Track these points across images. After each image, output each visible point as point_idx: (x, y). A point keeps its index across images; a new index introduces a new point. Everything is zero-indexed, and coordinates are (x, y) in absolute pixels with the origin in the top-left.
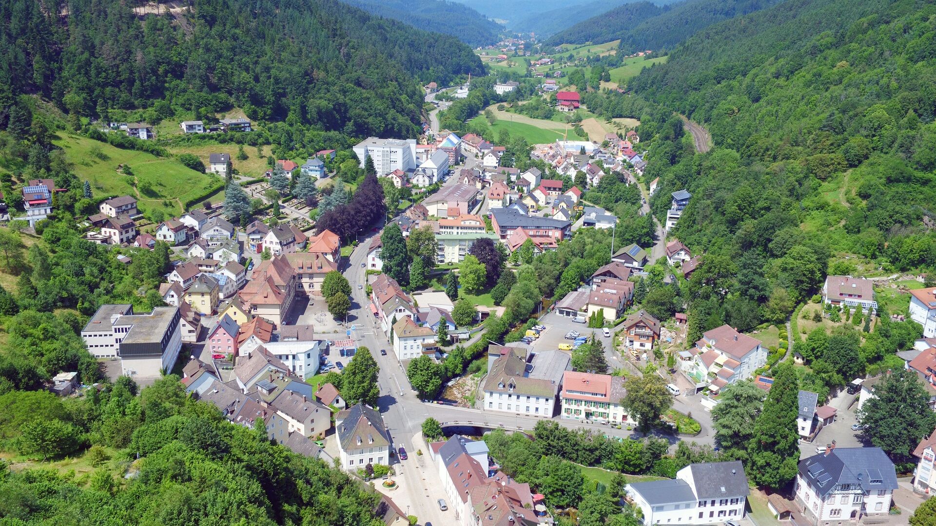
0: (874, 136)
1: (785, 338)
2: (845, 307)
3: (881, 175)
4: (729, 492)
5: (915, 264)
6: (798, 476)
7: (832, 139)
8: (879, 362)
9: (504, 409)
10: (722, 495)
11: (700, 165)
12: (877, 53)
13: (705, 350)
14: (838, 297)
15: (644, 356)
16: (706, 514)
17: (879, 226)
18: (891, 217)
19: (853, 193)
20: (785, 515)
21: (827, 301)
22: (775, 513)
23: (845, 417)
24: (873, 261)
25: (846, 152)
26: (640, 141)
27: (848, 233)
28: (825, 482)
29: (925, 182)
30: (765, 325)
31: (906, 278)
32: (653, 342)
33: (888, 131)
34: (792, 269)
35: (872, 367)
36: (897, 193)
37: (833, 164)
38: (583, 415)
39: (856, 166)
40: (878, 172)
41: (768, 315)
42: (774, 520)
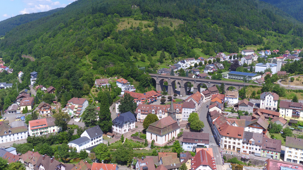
0: (90, 46)
1: (91, 97)
2: (102, 86)
3: (97, 54)
4: (98, 134)
5: (114, 74)
6: (112, 126)
7: (79, 48)
8: (115, 98)
9: (9, 141)
10: (97, 136)
11: (37, 63)
12: (80, 26)
13: (70, 106)
14: (100, 84)
15: (49, 115)
16: (94, 143)
17: (102, 66)
18: (104, 63)
19: (91, 60)
20: (113, 136)
21: (97, 86)
22: (110, 137)
23: (113, 113)
24: (103, 75)
25: (85, 50)
26: (5, 63)
27: (94, 70)
28: (121, 123)
29: (108, 55)
30: (84, 96)
31: (113, 78)
32: (50, 110)
33: (94, 44)
34: (86, 79)
35: (114, 100)
36: (103, 57)
37: (82, 54)
38: (39, 134)
39: (88, 54)
40: (95, 54)
41: (84, 93)
42: (111, 139)
